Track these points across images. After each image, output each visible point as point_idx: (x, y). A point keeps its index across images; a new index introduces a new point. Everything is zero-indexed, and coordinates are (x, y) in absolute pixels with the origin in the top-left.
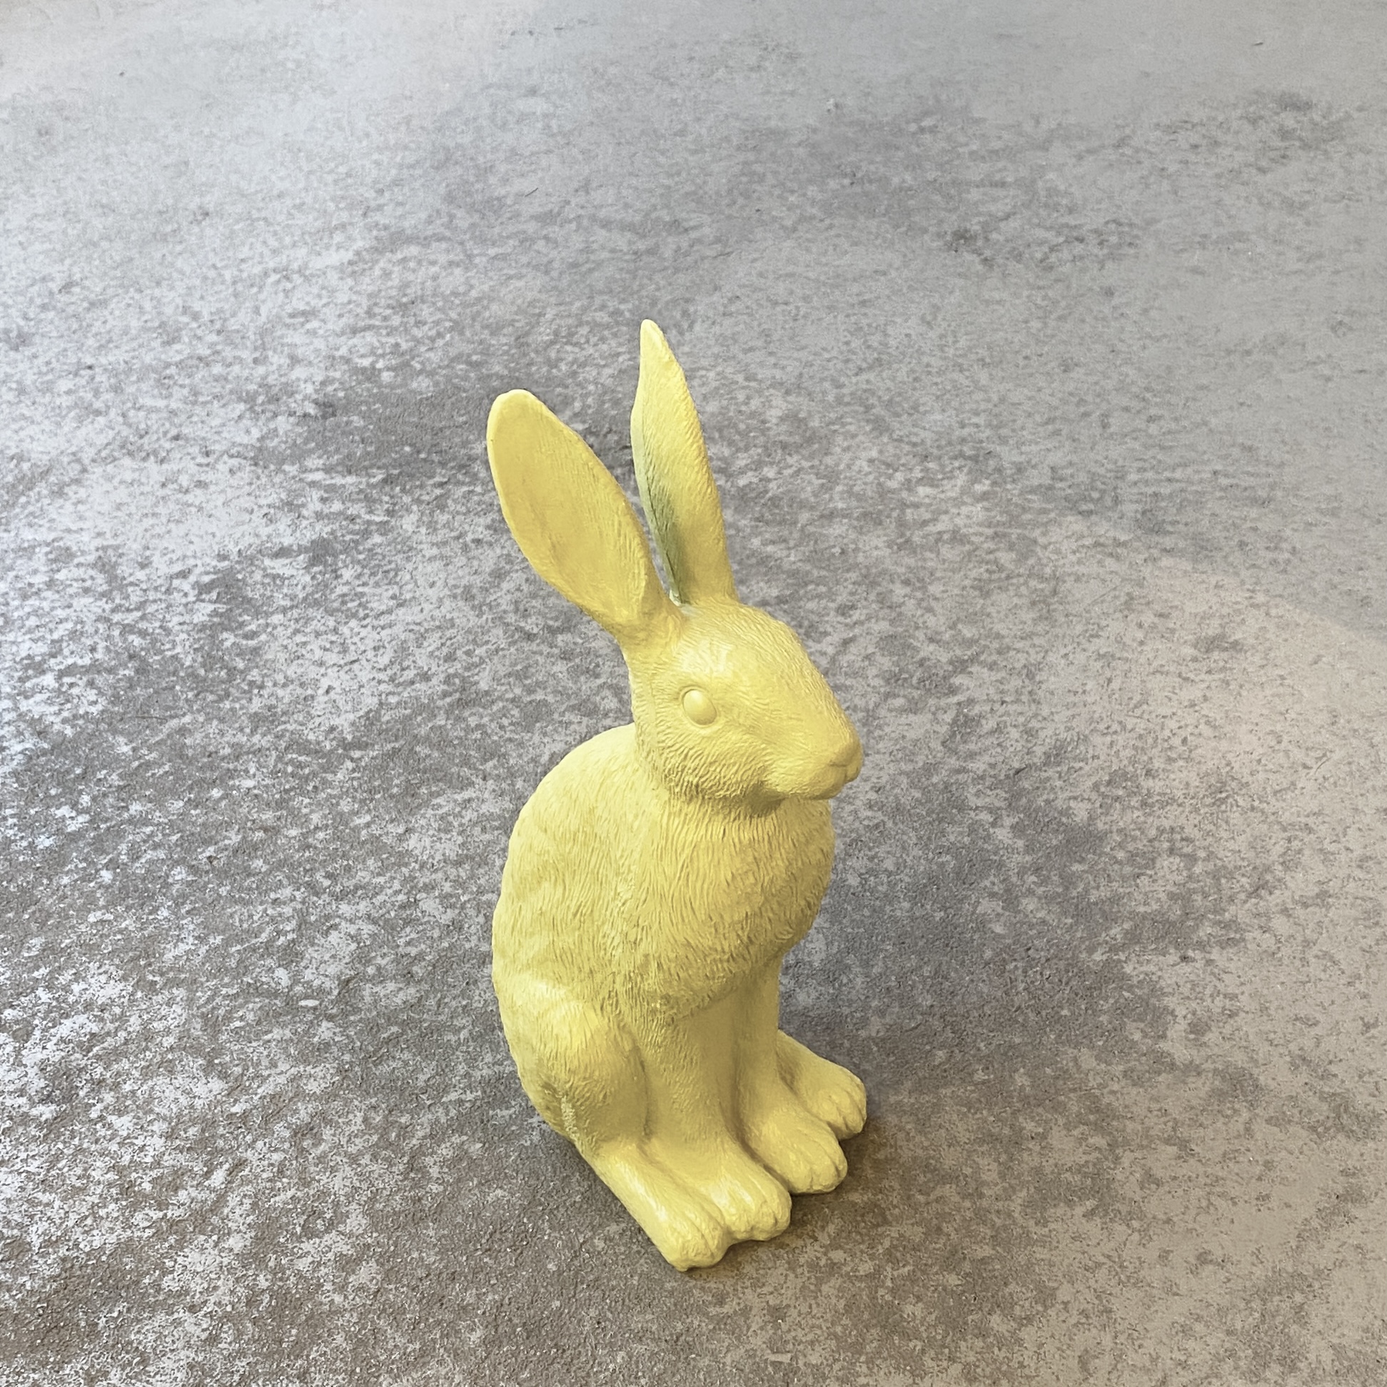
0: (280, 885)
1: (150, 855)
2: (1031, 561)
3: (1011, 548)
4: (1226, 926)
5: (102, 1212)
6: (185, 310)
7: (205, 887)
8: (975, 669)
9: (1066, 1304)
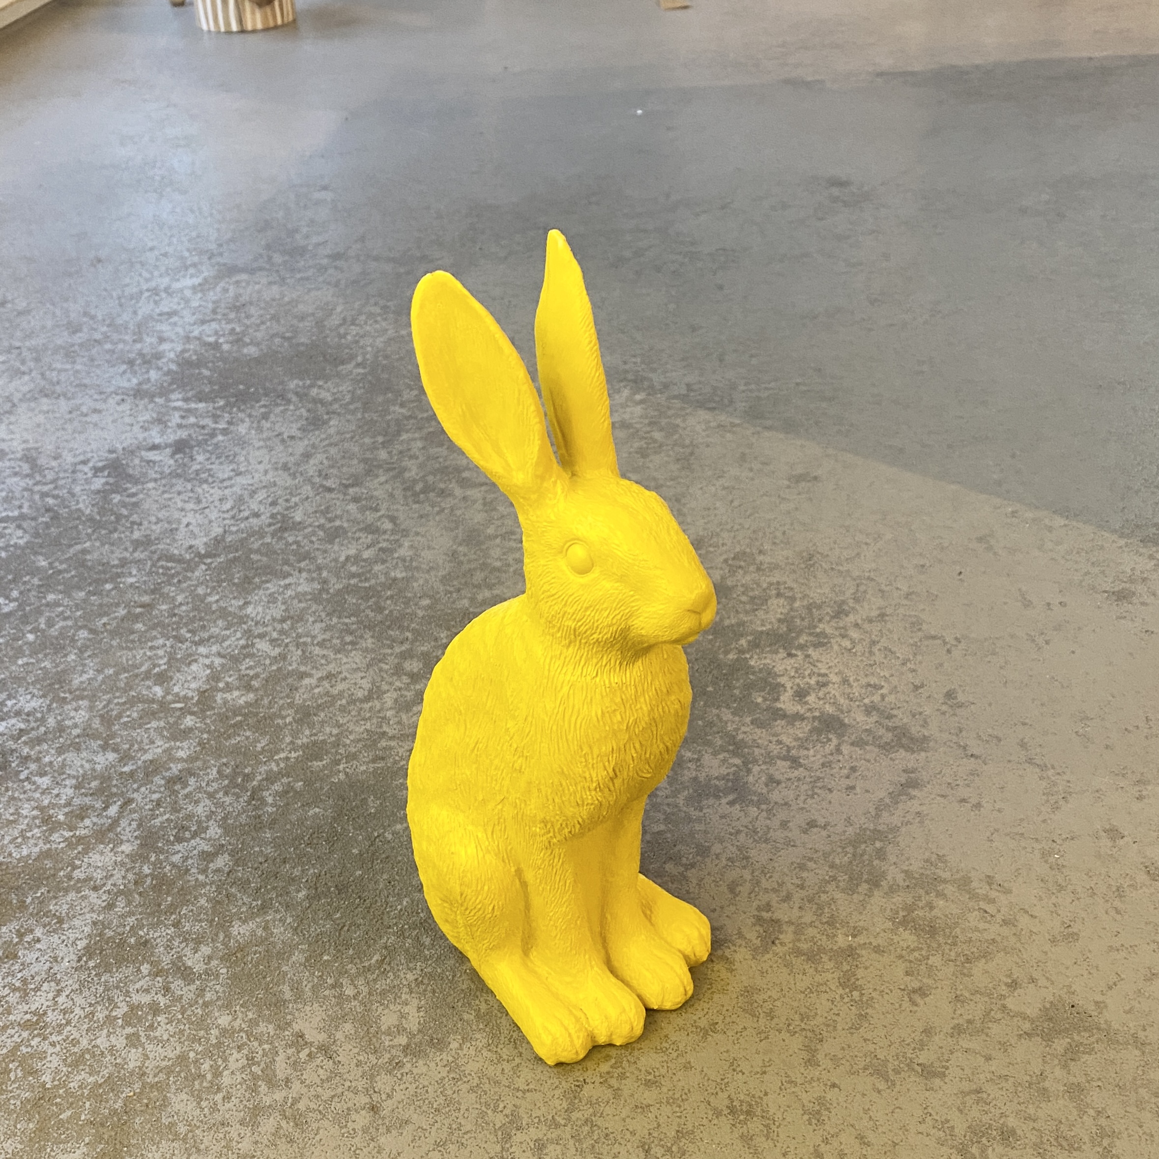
1: (61, 623)
5: (29, 833)
7: (102, 640)
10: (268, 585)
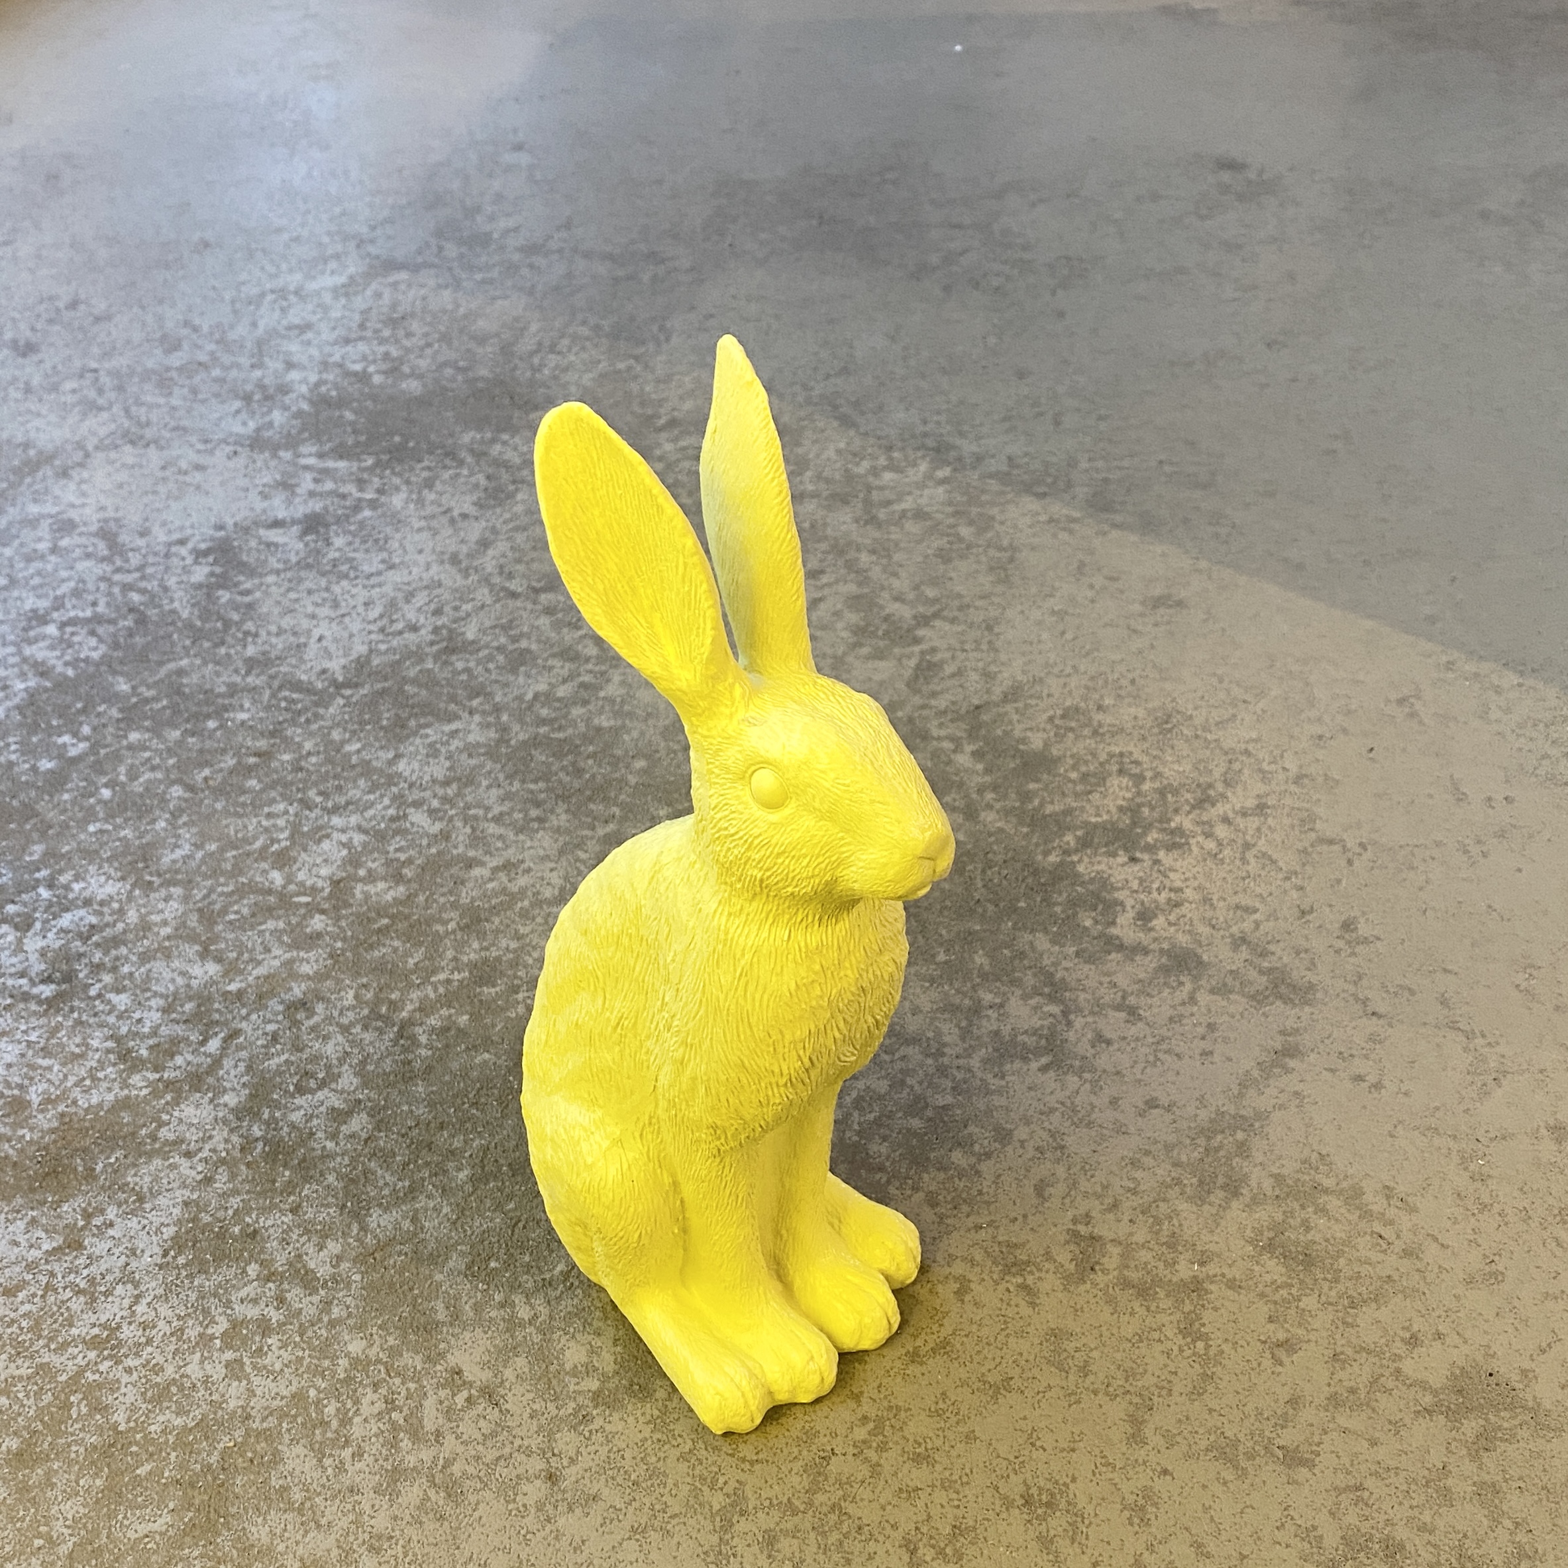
0: (273, 801)
1: (148, 776)
2: (989, 535)
3: (971, 523)
4: (1172, 832)
5: (101, 1075)
6: (186, 323)
7: (202, 801)
8: (937, 623)
9: (1022, 1142)
10: (429, 731)
